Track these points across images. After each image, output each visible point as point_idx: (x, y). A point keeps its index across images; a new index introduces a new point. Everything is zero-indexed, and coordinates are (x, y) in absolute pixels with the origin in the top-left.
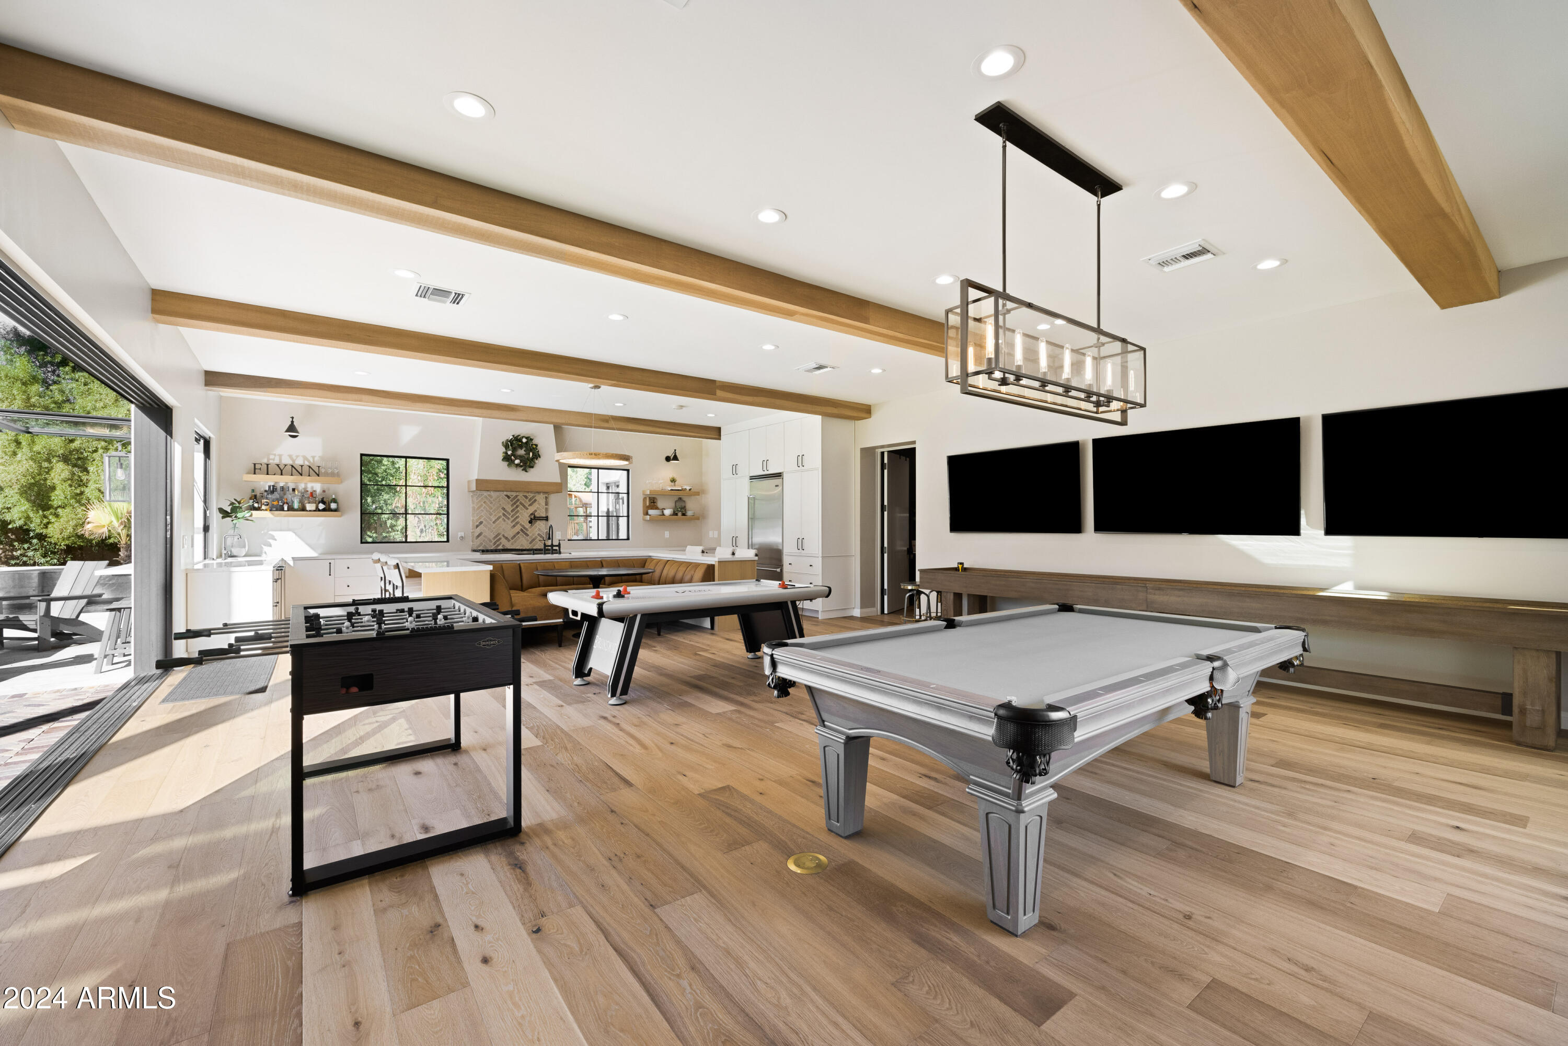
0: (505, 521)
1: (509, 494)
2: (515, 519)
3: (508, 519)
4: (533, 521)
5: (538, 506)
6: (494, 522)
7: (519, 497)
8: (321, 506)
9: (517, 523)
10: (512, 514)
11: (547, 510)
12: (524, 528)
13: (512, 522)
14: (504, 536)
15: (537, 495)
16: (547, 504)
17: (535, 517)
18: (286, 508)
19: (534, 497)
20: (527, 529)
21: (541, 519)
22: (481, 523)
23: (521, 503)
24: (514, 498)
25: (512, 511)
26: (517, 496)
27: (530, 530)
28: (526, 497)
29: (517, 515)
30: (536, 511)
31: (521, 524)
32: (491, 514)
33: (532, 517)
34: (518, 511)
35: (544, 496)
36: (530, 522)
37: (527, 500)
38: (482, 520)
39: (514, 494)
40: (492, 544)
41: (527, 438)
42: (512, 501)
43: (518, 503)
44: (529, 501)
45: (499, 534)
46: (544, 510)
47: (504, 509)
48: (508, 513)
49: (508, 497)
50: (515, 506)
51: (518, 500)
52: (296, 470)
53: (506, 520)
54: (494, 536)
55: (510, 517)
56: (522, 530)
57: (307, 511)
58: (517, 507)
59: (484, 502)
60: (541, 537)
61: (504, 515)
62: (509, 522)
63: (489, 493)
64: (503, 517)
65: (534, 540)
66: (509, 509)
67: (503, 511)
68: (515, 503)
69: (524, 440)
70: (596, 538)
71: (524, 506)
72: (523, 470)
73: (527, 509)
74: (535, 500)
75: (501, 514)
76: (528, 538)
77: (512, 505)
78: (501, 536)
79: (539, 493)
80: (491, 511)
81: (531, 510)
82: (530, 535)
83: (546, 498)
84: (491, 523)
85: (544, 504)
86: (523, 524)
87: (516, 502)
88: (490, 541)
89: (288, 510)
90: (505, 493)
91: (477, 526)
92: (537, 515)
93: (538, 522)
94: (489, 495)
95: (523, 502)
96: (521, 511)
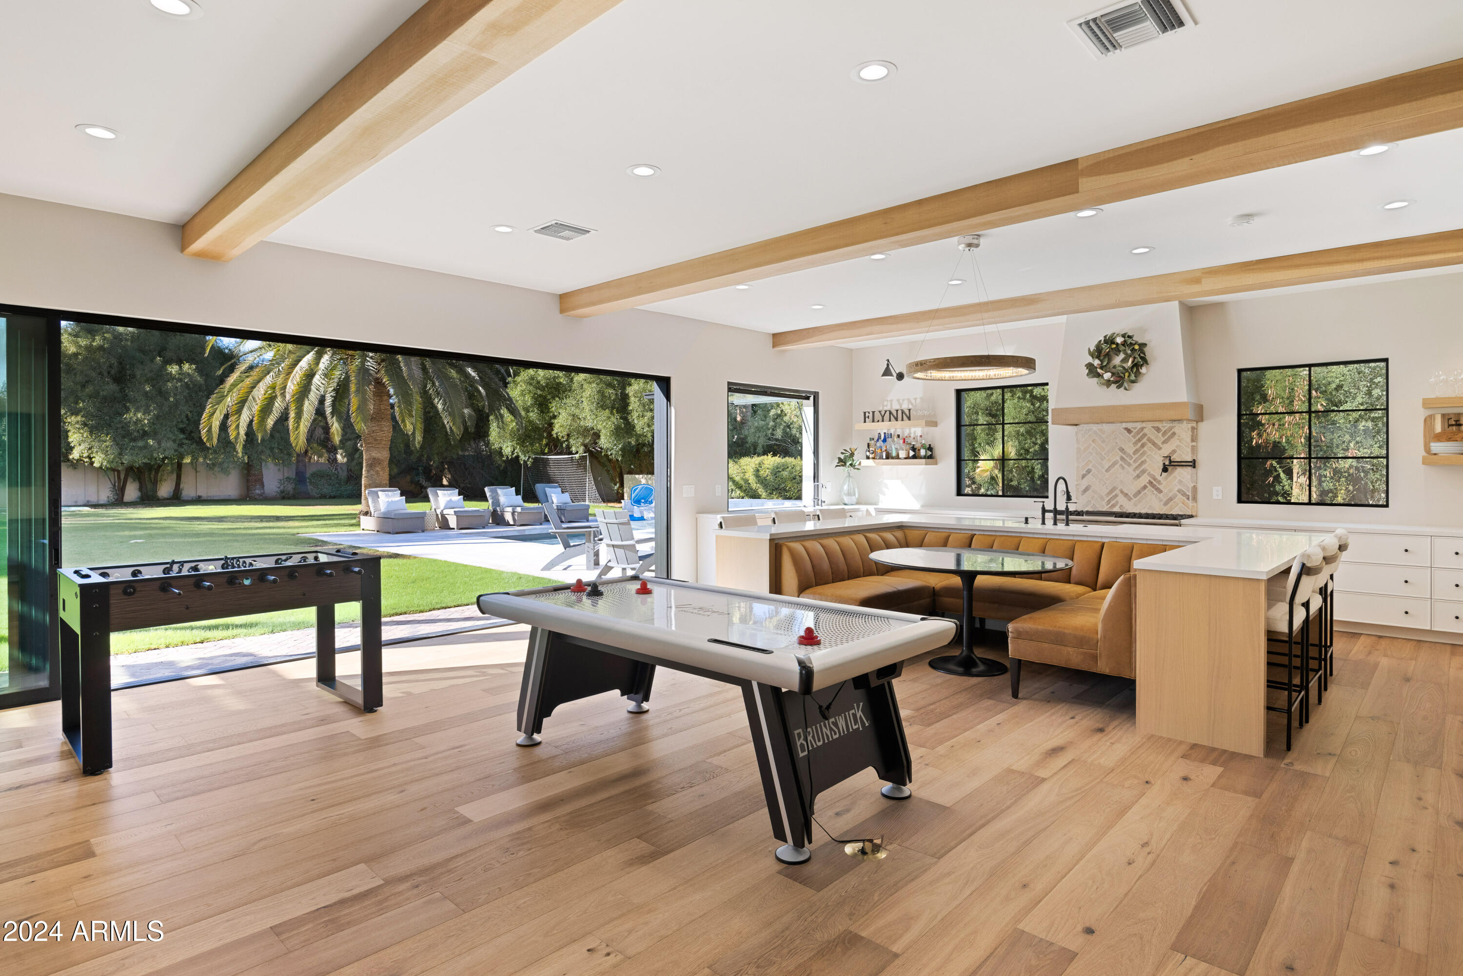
0: (1123, 468)
1: (1129, 426)
2: (1140, 465)
3: (1129, 465)
4: (1170, 468)
5: (1178, 443)
6: (1107, 471)
7: (1145, 431)
8: (912, 453)
9: (1144, 472)
10: (1135, 457)
11: (1194, 449)
12: (1155, 479)
13: (1134, 470)
14: (1122, 492)
15: (1175, 424)
16: (1194, 439)
17: (1171, 461)
18: (884, 457)
19: (1171, 428)
20: (1159, 482)
21: (1182, 464)
22: (1089, 471)
23: (1150, 440)
24: (1138, 433)
25: (1135, 453)
26: (1142, 429)
27: (1164, 483)
28: (1158, 429)
29: (1143, 459)
30: (1174, 451)
31: (1149, 474)
32: (1103, 459)
33: (1167, 463)
34: (1144, 453)
35: (1190, 426)
36: (1165, 470)
37: (1160, 434)
38: (1090, 467)
39: (1139, 426)
40: (1104, 503)
41: (1123, 336)
42: (1134, 437)
43: (1145, 440)
44: (1164, 434)
45: (1114, 489)
46: (1189, 450)
47: (1122, 450)
48: (1129, 455)
49: (1129, 431)
50: (1139, 444)
51: (1145, 435)
52: (893, 416)
53: (1125, 466)
54: (1107, 491)
55: (1131, 462)
56: (1150, 483)
57: (900, 459)
58: (1143, 446)
59: (1094, 441)
60: (1184, 494)
61: (1122, 459)
62: (1131, 469)
63: (1099, 426)
64: (1121, 462)
65: (1171, 499)
66: (1130, 449)
67: (1121, 454)
68: (1139, 440)
69: (1119, 340)
70: (1306, 500)
71: (1154, 444)
72: (1119, 387)
73: (1160, 449)
74: (1174, 434)
75: (1118, 458)
76: (1161, 495)
77: (1135, 444)
78: (1117, 492)
79: (1180, 421)
80: (1103, 453)
81: (1166, 450)
82: (1165, 491)
83: (1193, 428)
84: (1104, 470)
85: (1189, 440)
86: (1152, 472)
87: (1141, 440)
88: (1102, 498)
89: (887, 458)
90: (1124, 425)
91: (1083, 476)
92: (1175, 458)
93: (1179, 469)
94: (1100, 430)
95: (1153, 438)
96: (1149, 453)
